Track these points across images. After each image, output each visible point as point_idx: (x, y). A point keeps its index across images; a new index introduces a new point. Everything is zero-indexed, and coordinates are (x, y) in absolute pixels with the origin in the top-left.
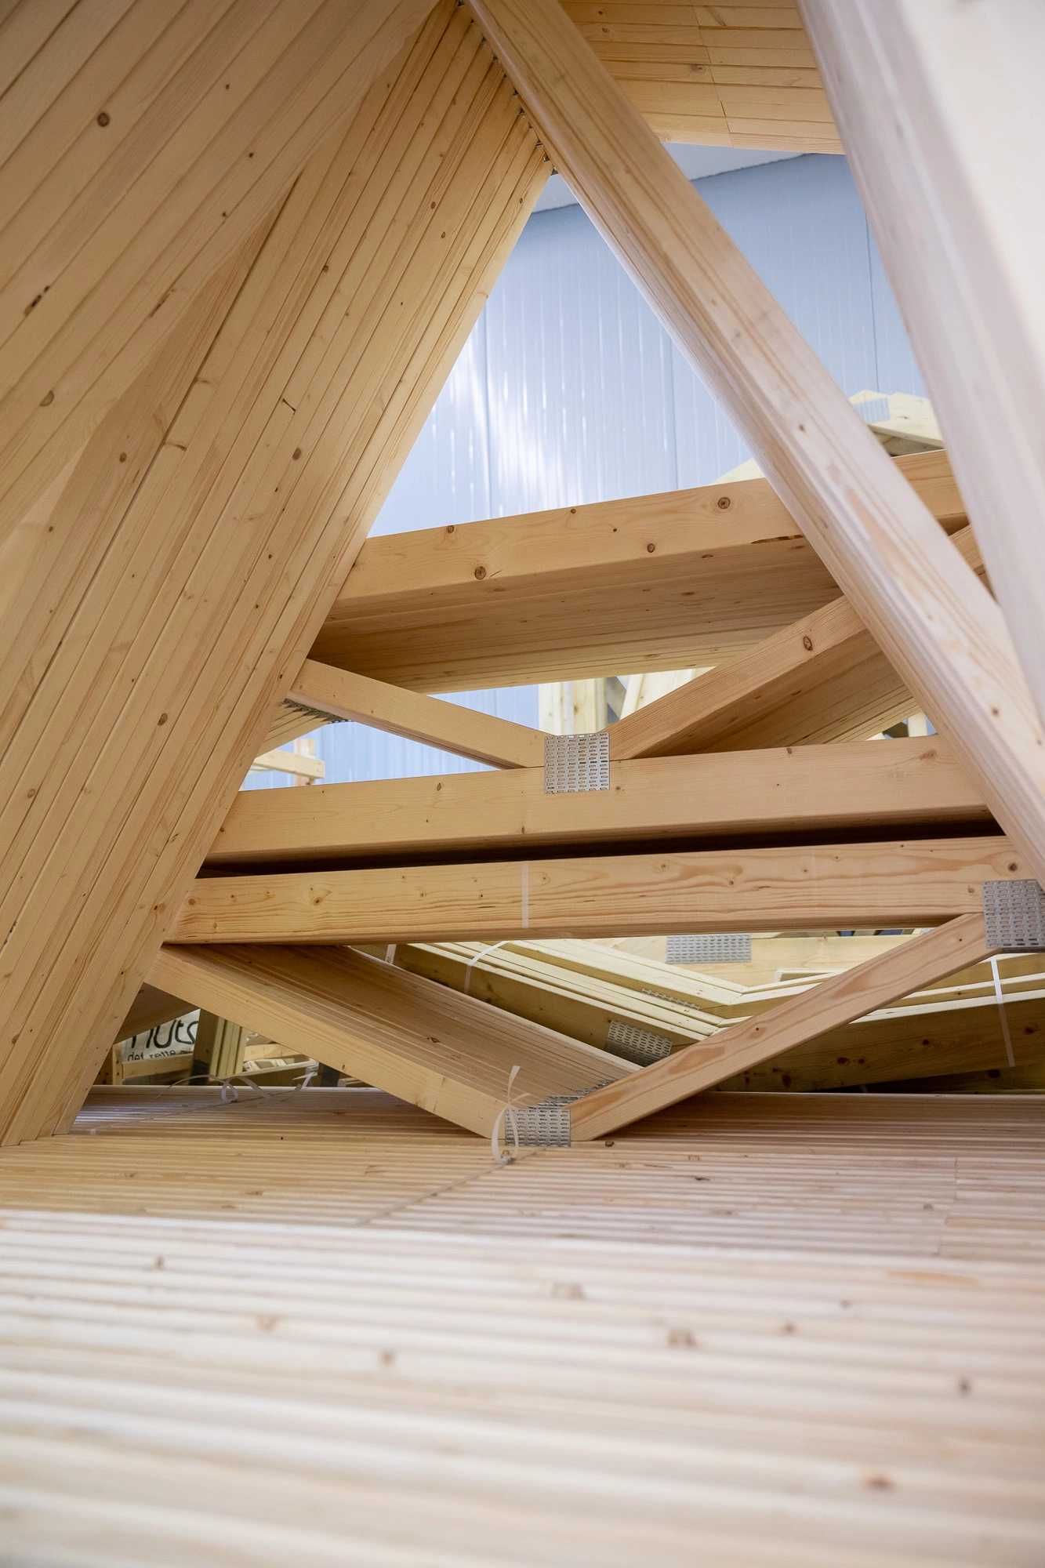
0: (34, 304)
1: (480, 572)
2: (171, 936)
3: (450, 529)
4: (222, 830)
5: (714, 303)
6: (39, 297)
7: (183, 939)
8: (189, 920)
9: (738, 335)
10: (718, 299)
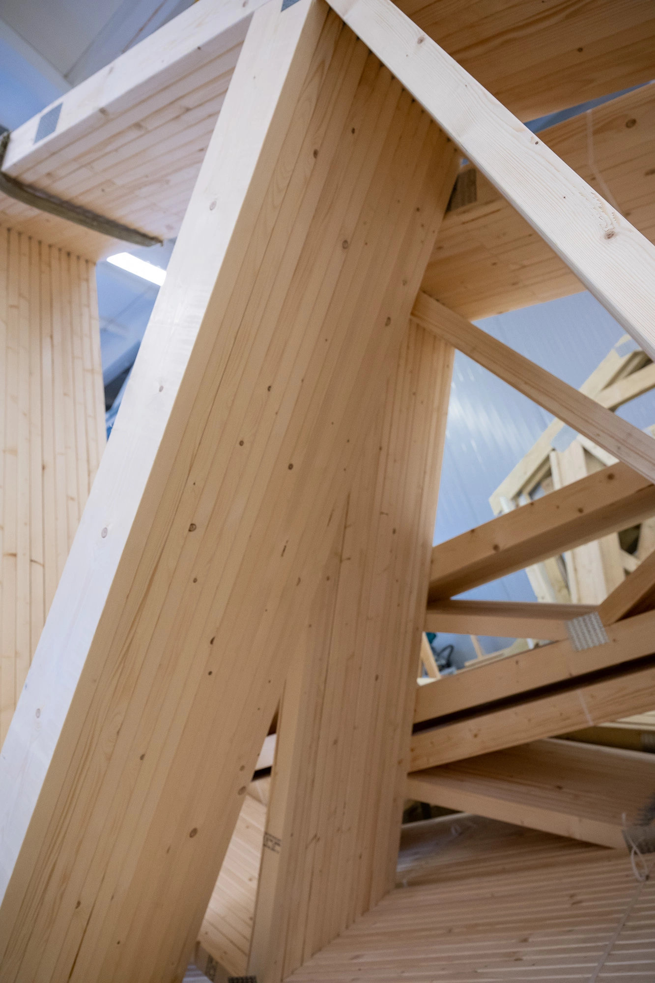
0: (284, 550)
1: (496, 547)
2: (409, 769)
3: (473, 531)
4: (415, 711)
5: (598, 435)
6: (285, 547)
7: (415, 769)
8: (414, 759)
9: (619, 448)
10: (601, 433)
